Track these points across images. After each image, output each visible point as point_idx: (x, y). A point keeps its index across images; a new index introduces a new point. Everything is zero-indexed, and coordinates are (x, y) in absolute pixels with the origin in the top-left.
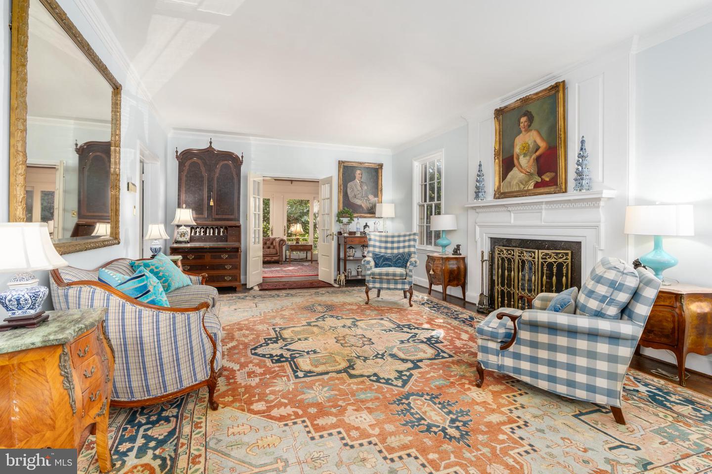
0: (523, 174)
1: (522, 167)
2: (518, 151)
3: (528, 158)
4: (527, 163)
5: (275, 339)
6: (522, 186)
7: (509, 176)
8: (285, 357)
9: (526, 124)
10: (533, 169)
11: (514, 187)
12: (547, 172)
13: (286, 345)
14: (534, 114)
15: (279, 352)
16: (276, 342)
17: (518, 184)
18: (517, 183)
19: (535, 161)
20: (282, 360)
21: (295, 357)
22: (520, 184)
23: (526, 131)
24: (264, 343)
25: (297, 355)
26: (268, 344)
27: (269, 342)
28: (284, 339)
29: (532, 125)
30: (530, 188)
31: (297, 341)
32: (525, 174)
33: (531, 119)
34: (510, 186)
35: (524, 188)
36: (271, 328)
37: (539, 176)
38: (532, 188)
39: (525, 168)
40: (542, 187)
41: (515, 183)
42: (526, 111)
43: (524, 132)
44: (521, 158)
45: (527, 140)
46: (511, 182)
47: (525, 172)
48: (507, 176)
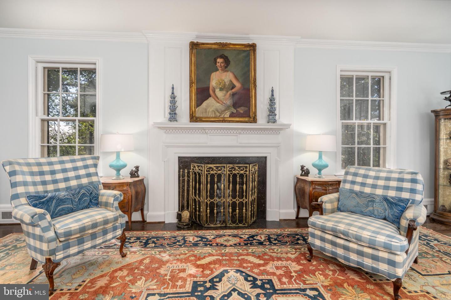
0: (219, 105)
1: (218, 99)
2: (215, 85)
3: (224, 92)
4: (223, 96)
6: (218, 114)
7: (205, 104)
9: (222, 65)
10: (229, 102)
11: (210, 114)
12: (243, 106)
14: (230, 59)
18: (213, 111)
19: (232, 95)
22: (216, 112)
23: (222, 70)
29: (228, 67)
30: (226, 116)
32: (222, 105)
33: (227, 62)
34: (206, 112)
35: (220, 115)
37: (234, 108)
38: (228, 116)
39: (222, 100)
40: (238, 117)
41: (211, 110)
42: (223, 55)
43: (220, 71)
44: (217, 91)
45: (223, 78)
46: (206, 109)
47: (221, 103)
48: (202, 103)
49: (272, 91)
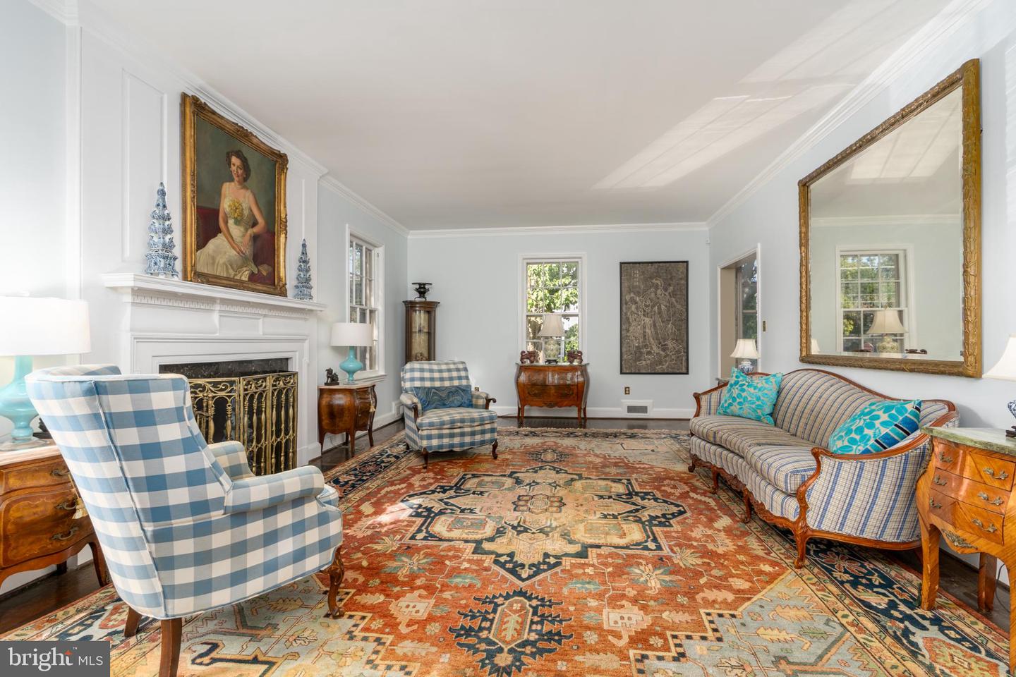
0: (235, 253)
1: (233, 241)
2: (227, 210)
3: (241, 229)
4: (240, 237)
5: (655, 522)
6: (232, 273)
7: (212, 244)
8: (640, 496)
9: (240, 172)
10: (249, 251)
11: (219, 268)
13: (637, 510)
14: (251, 164)
15: (646, 502)
16: (652, 518)
17: (227, 266)
18: (224, 263)
19: (252, 239)
20: (643, 494)
21: (626, 495)
22: (230, 267)
23: (239, 182)
24: (670, 519)
25: (624, 497)
26: (664, 516)
27: (663, 520)
28: (639, 521)
29: (248, 181)
30: (243, 278)
31: (619, 514)
32: (239, 253)
33: (246, 168)
34: (213, 263)
35: (235, 275)
36: (666, 551)
37: (255, 264)
38: (247, 279)
39: (240, 244)
40: (261, 283)
41: (221, 262)
42: (241, 152)
43: (236, 183)
44: (231, 222)
45: (241, 200)
46: (213, 259)
47: (238, 250)
48: (206, 244)
49: (304, 246)
